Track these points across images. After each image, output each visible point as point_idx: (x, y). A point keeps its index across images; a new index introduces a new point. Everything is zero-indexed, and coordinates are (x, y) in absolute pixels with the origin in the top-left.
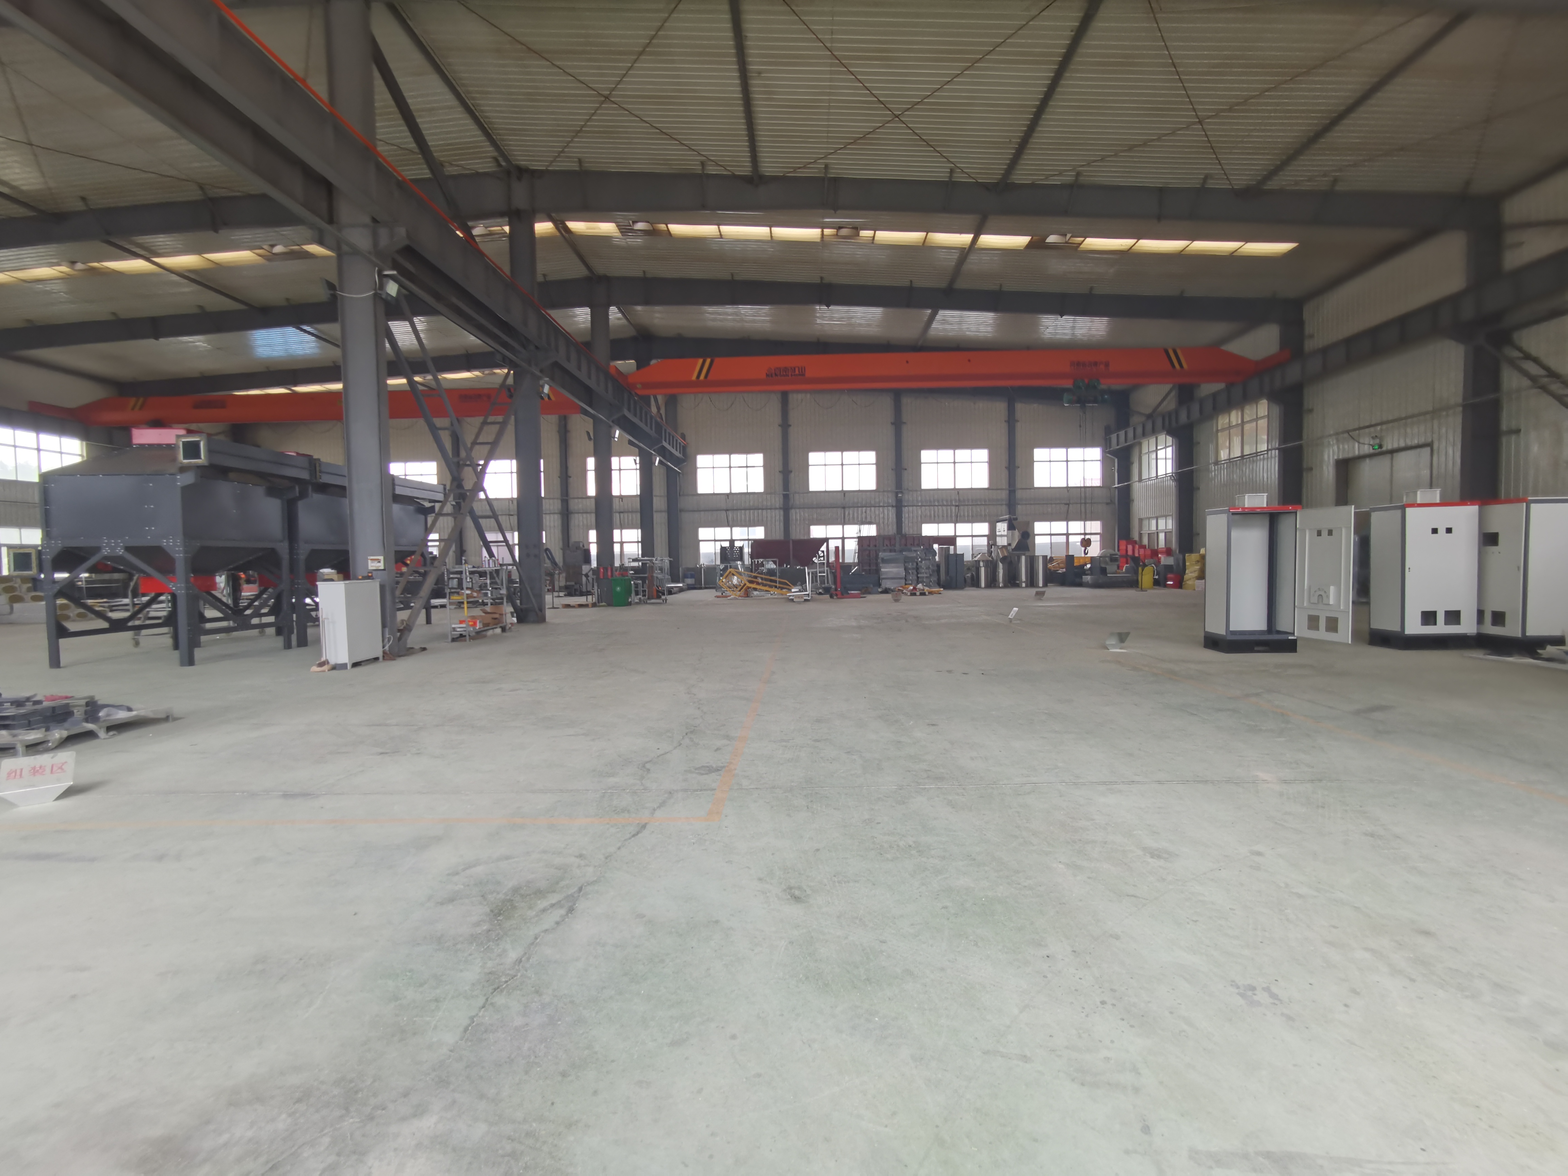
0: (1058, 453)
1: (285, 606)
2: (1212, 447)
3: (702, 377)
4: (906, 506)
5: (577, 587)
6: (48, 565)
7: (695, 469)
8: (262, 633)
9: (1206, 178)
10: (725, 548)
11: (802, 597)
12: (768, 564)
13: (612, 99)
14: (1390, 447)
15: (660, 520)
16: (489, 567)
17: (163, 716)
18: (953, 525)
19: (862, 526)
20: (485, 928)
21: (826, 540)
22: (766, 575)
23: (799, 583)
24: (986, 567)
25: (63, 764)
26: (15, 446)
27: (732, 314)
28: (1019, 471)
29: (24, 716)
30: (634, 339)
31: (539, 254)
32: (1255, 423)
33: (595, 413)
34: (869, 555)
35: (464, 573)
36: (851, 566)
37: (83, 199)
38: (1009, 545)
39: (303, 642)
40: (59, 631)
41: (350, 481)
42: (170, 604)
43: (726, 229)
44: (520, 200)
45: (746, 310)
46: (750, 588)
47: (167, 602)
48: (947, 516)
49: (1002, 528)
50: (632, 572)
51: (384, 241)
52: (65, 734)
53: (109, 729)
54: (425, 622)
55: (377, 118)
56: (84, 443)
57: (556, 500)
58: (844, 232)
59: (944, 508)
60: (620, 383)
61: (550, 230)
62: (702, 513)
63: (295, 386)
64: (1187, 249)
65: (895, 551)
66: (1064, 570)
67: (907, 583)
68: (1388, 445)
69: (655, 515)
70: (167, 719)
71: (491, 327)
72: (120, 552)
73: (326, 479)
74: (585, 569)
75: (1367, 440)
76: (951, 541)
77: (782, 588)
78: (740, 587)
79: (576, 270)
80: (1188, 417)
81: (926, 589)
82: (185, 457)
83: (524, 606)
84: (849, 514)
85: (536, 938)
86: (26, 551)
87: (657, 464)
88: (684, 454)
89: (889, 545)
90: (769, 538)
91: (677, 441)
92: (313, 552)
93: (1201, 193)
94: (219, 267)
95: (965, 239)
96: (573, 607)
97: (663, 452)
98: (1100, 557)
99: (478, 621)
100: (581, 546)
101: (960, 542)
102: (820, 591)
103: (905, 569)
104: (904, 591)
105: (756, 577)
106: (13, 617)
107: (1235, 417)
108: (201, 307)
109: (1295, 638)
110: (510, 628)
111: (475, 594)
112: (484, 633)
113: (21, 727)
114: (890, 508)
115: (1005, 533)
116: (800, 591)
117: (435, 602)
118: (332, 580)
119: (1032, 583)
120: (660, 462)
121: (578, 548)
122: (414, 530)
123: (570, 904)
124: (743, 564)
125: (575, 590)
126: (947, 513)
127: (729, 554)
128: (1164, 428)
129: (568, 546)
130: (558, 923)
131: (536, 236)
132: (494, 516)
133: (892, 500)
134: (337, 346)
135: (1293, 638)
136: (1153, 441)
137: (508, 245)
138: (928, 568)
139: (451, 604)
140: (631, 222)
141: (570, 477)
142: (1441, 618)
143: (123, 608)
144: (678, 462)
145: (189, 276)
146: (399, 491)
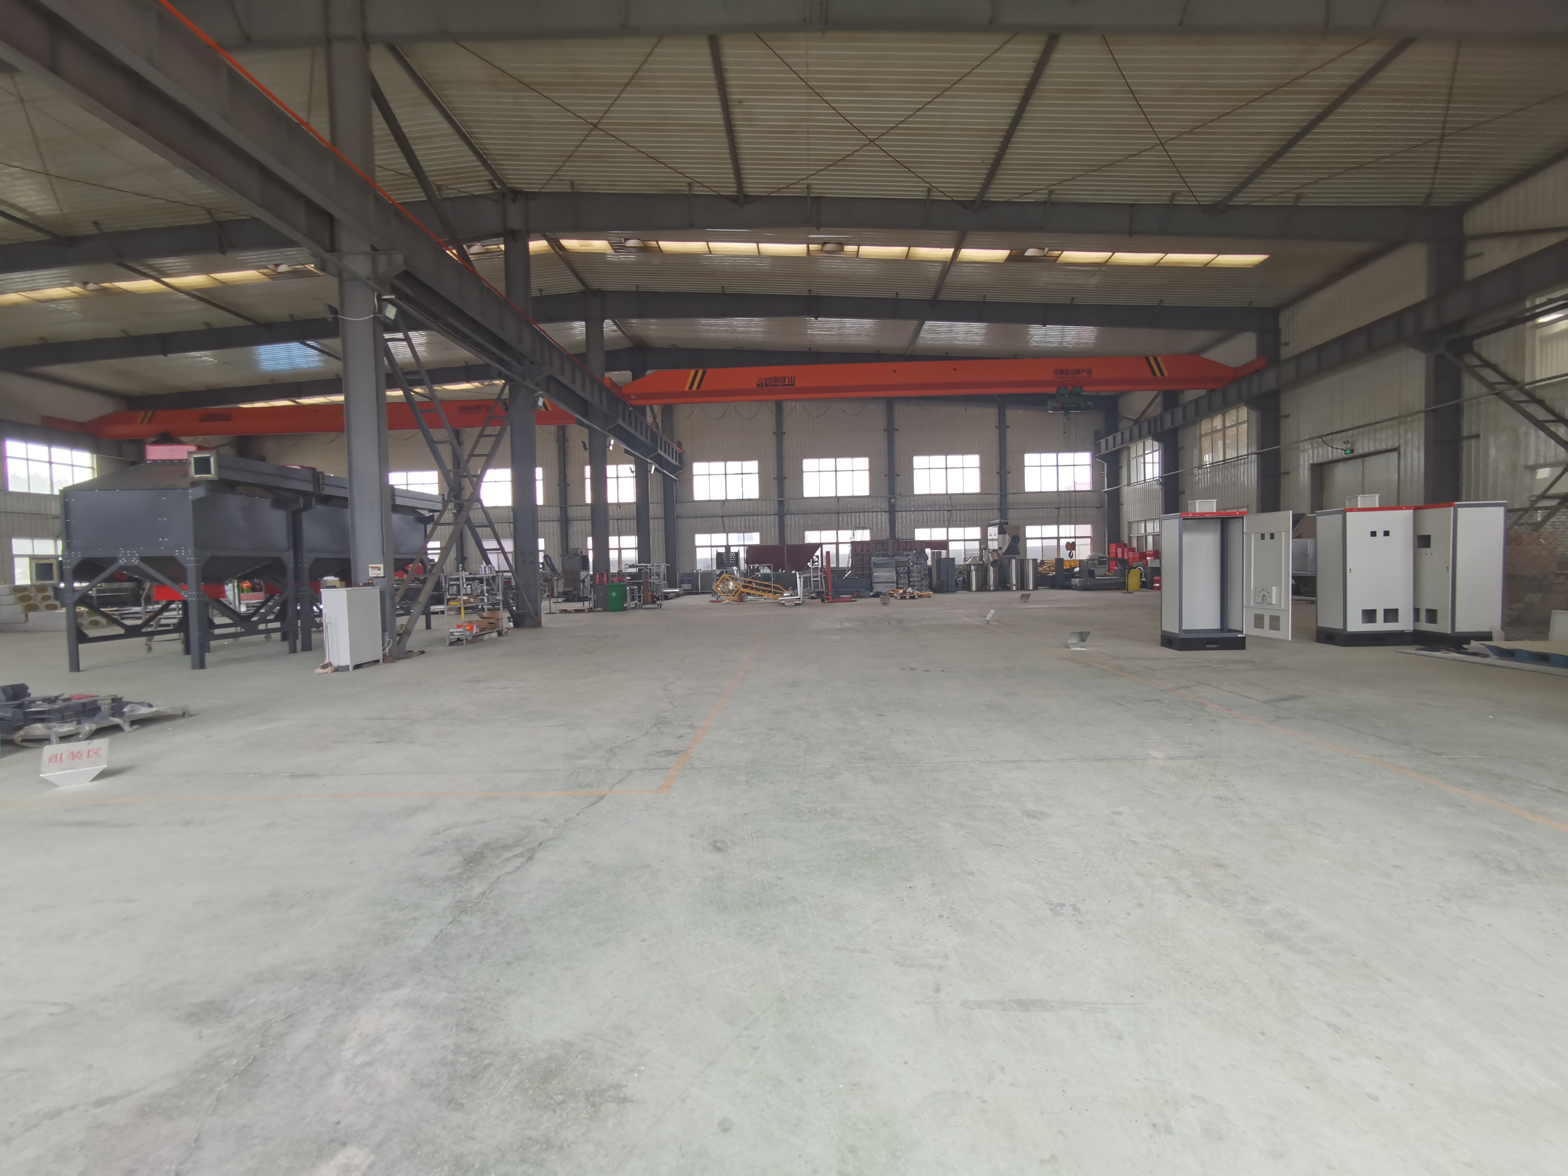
0: (1049, 458)
1: (290, 613)
2: (1196, 452)
3: (694, 388)
4: (899, 511)
5: (575, 592)
6: (68, 575)
7: (691, 476)
8: (268, 638)
9: (1174, 194)
10: (721, 553)
11: (793, 602)
12: (763, 569)
13: (599, 127)
14: (1361, 452)
15: (656, 527)
16: (485, 574)
17: (180, 712)
18: (945, 529)
19: (856, 532)
20: (458, 871)
21: (820, 545)
22: (761, 581)
23: (791, 588)
24: (977, 571)
25: (98, 750)
26: (28, 460)
27: (724, 326)
28: (1010, 476)
29: (59, 711)
30: (629, 350)
31: (533, 270)
32: (1236, 428)
33: (590, 423)
34: (862, 560)
35: (461, 579)
36: (847, 569)
37: (96, 223)
38: (1000, 548)
39: (307, 647)
40: (79, 637)
41: (351, 493)
42: (181, 612)
43: (714, 245)
44: (515, 221)
45: (740, 323)
46: (744, 592)
47: (177, 609)
48: (940, 521)
49: (993, 531)
50: (629, 578)
51: (383, 267)
52: (94, 727)
53: (133, 723)
54: (425, 628)
55: (376, 146)
56: (95, 456)
57: (554, 508)
58: (828, 247)
59: (937, 513)
60: (614, 393)
61: (545, 250)
62: (698, 519)
63: (299, 398)
64: (1161, 261)
65: (888, 556)
66: (1054, 573)
67: (899, 586)
68: (1359, 451)
69: (652, 523)
70: (183, 715)
71: (485, 343)
72: (136, 562)
73: (328, 491)
74: (583, 574)
75: (1340, 445)
76: (943, 545)
77: (775, 593)
78: (734, 592)
79: (572, 285)
80: (1173, 423)
81: (917, 592)
82: (196, 473)
83: (518, 612)
84: (843, 519)
85: (499, 878)
86: (48, 561)
87: (652, 472)
88: (681, 461)
89: (882, 550)
90: (765, 544)
91: (673, 448)
92: (317, 561)
93: (1170, 208)
94: (225, 284)
95: (946, 253)
96: (570, 612)
97: (659, 460)
98: (1088, 560)
99: (475, 626)
100: (579, 553)
101: (952, 546)
102: (813, 595)
103: (897, 573)
104: (895, 595)
105: (750, 582)
106: (29, 625)
107: (1217, 422)
108: (207, 324)
109: (1244, 636)
110: (506, 633)
111: (472, 600)
112: (481, 637)
113: (56, 720)
114: (884, 513)
115: (996, 537)
116: (791, 595)
117: (434, 608)
118: (334, 587)
119: (1022, 586)
120: (656, 469)
121: (576, 555)
122: (413, 539)
123: (530, 855)
124: (739, 570)
125: (573, 595)
126: (940, 517)
127: (725, 559)
128: (1149, 433)
129: (568, 553)
130: (518, 868)
131: (531, 254)
132: (491, 525)
133: (885, 505)
134: (339, 359)
135: (1241, 636)
136: (1140, 445)
137: (503, 262)
138: (919, 572)
139: (450, 610)
140: (623, 240)
141: (569, 485)
142: (1380, 616)
143: (135, 616)
144: (674, 469)
145: (197, 294)
146: (399, 501)
